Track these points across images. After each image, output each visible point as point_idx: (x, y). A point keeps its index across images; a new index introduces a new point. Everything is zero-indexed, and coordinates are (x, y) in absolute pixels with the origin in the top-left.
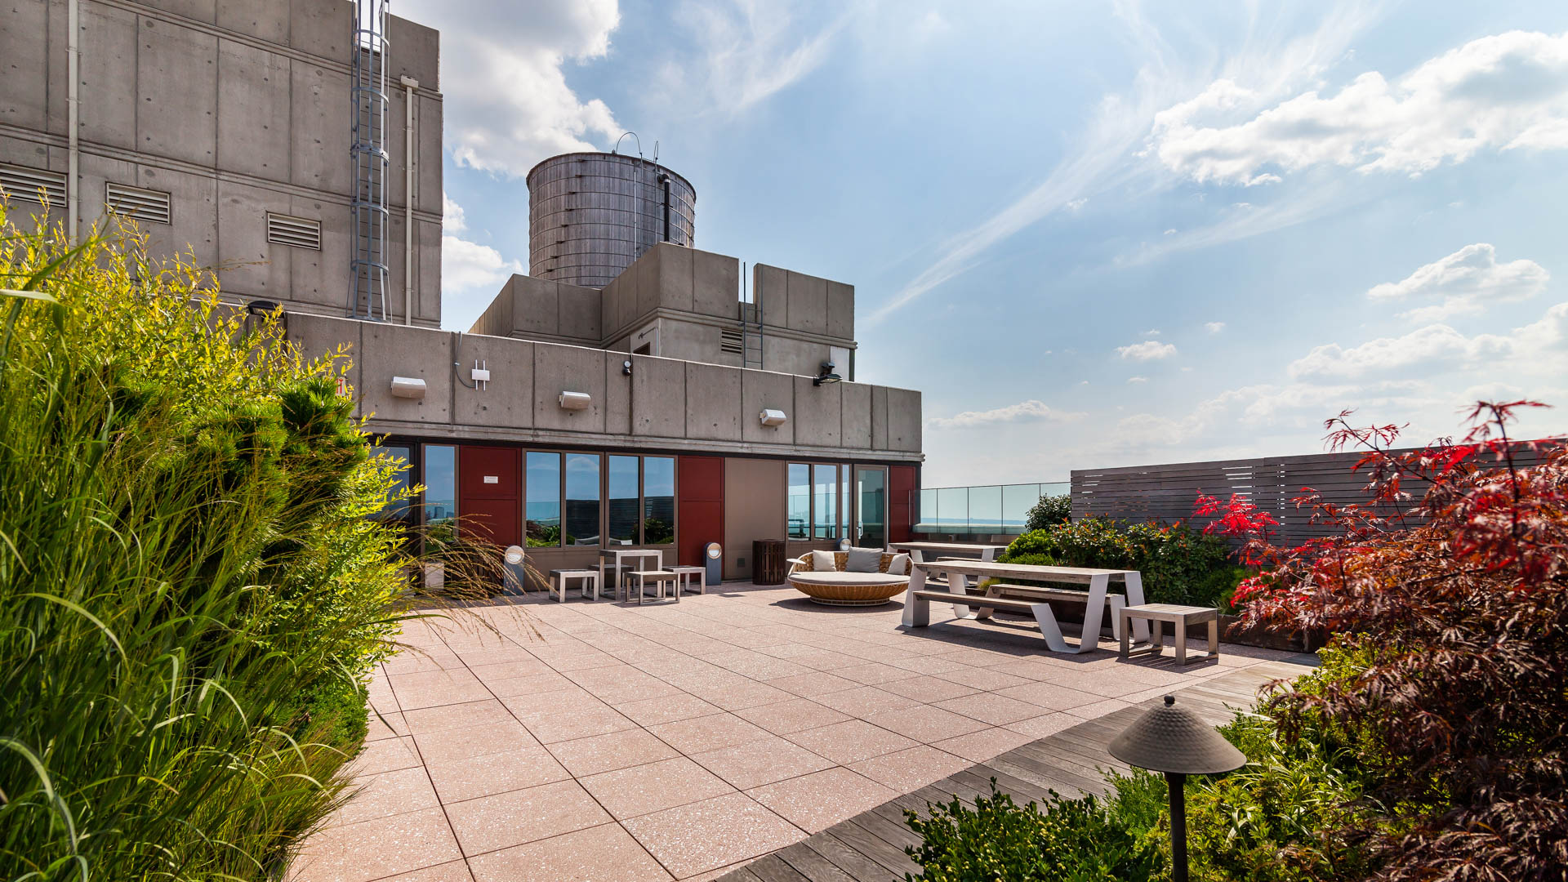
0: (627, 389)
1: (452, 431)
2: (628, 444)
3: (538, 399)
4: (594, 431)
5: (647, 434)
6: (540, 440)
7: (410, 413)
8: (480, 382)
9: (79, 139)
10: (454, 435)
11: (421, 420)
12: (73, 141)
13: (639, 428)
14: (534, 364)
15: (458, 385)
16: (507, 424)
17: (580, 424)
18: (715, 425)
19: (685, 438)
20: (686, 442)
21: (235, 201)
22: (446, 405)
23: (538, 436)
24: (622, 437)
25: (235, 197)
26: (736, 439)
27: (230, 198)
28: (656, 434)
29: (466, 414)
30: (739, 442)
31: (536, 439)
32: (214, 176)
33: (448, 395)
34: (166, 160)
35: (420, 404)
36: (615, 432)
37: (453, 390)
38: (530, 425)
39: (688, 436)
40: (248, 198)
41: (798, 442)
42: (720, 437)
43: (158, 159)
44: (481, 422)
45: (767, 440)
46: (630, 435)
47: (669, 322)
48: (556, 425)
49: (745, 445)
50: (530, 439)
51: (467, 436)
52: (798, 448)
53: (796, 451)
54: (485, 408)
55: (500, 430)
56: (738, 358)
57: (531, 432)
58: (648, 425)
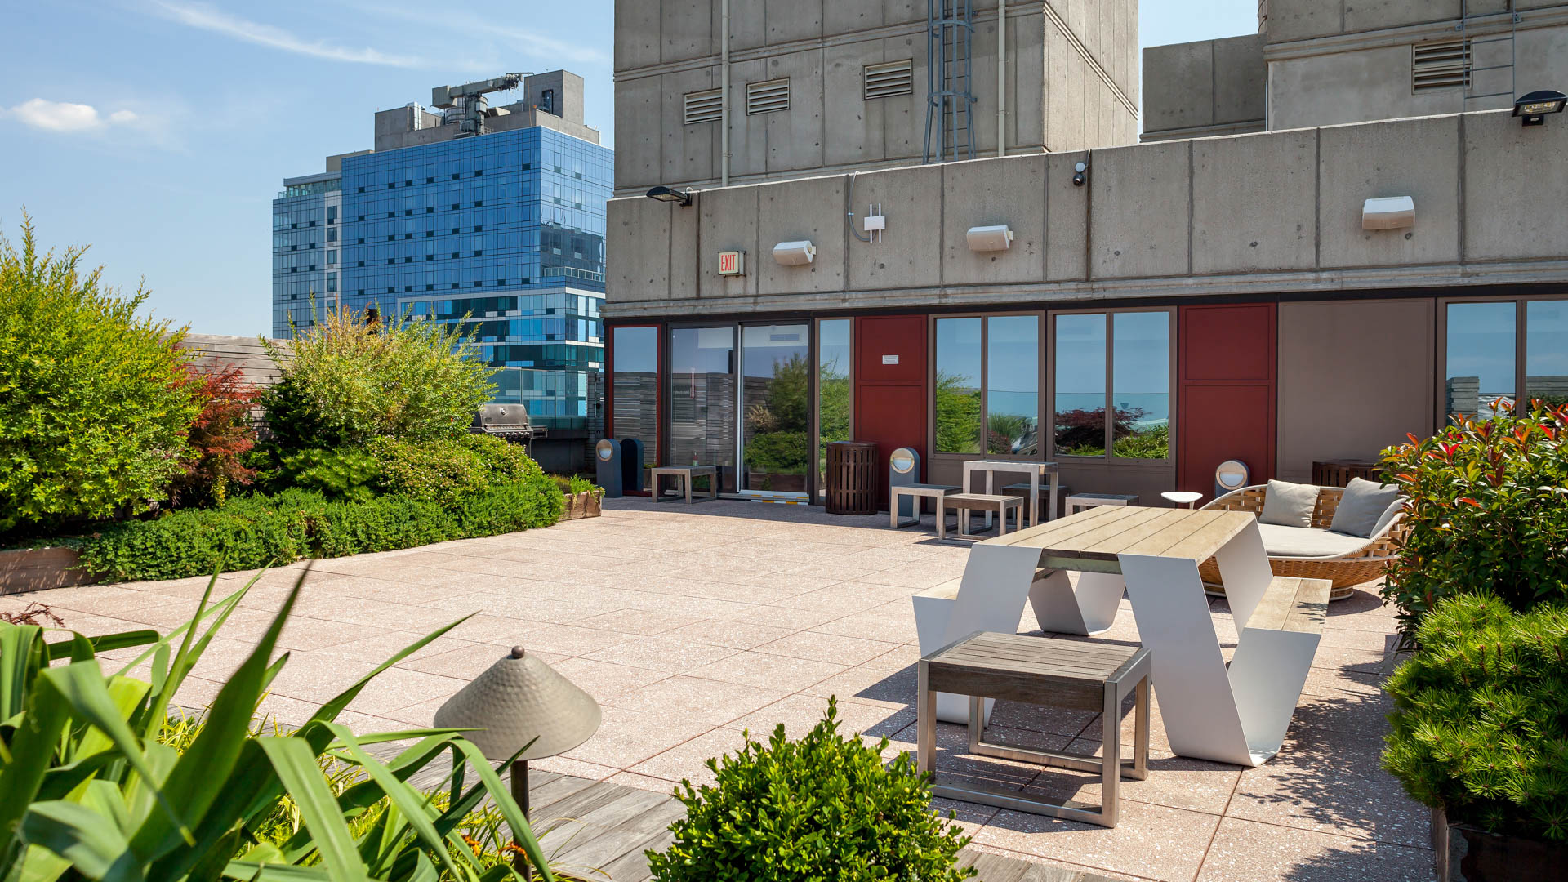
0: (1083, 209)
1: (844, 300)
2: (1082, 296)
3: (948, 243)
4: (1030, 279)
5: (1118, 274)
6: (950, 301)
7: (805, 282)
8: (875, 232)
9: (730, 52)
10: (846, 305)
11: (814, 290)
12: (725, 56)
13: (1100, 269)
14: (943, 196)
15: (853, 240)
16: (908, 284)
17: (1005, 270)
18: (1254, 244)
19: (1190, 275)
20: (1191, 281)
21: (838, 65)
22: (840, 269)
23: (946, 296)
24: (1073, 286)
25: (837, 61)
26: (1303, 265)
27: (833, 65)
28: (1134, 273)
29: (863, 277)
30: (1311, 270)
31: (944, 301)
32: (821, 45)
33: (842, 254)
34: (786, 45)
35: (813, 270)
36: (1061, 278)
37: (847, 248)
38: (937, 282)
39: (1196, 270)
40: (848, 57)
41: (1472, 255)
42: (1264, 265)
43: (780, 46)
44: (878, 285)
45: (1382, 260)
46: (1088, 280)
47: (1289, 64)
48: (972, 278)
49: (1324, 275)
50: (936, 302)
51: (861, 305)
52: (1469, 269)
53: (1464, 275)
54: (882, 266)
55: (899, 293)
56: (1458, 94)
57: (937, 291)
58: (1118, 262)
